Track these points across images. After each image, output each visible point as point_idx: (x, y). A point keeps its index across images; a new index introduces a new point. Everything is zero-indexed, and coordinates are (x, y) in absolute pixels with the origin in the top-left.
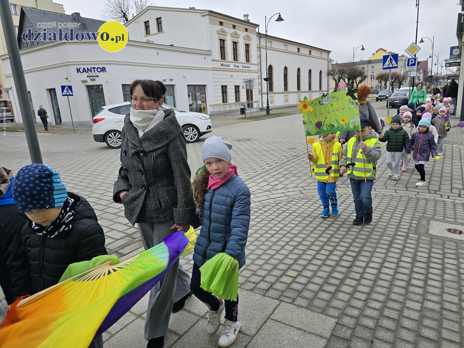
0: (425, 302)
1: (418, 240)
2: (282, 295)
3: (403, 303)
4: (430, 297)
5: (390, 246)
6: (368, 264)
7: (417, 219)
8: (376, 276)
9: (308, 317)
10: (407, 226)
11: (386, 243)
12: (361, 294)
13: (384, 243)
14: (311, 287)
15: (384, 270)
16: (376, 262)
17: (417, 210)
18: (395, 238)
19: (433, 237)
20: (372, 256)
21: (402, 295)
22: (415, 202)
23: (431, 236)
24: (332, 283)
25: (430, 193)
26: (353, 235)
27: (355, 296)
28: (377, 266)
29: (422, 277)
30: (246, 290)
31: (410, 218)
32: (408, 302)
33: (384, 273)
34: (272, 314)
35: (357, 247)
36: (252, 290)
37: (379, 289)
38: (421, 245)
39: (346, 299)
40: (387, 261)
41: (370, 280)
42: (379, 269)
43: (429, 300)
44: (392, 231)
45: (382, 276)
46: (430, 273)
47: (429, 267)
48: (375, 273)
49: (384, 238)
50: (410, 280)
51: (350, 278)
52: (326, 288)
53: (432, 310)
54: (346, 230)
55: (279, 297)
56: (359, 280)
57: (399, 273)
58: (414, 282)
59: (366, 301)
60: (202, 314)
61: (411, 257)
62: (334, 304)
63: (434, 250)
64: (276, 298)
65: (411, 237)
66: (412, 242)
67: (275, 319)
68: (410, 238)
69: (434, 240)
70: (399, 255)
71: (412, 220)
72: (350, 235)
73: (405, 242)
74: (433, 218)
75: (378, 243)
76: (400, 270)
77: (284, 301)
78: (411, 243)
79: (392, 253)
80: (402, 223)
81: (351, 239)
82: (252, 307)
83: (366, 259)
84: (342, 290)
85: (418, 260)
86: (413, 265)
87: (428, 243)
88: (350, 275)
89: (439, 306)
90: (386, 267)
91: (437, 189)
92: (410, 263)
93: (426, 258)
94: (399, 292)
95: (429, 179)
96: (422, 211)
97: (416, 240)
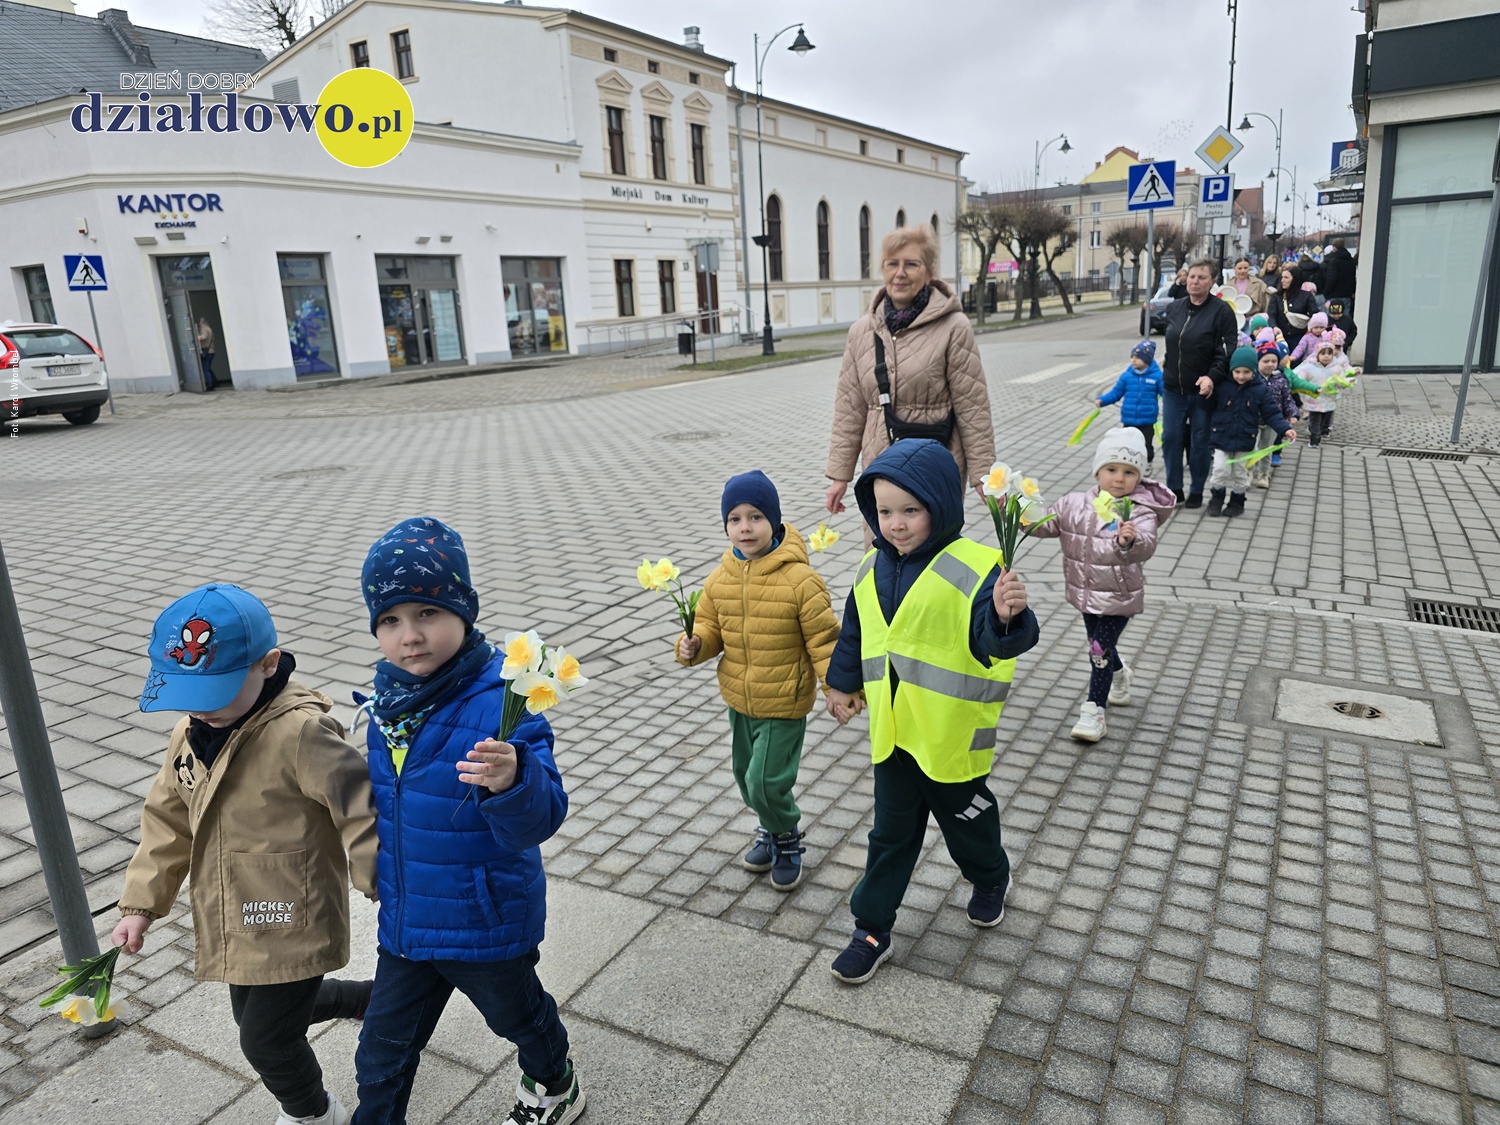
0: (1274, 930)
1: (1246, 739)
2: (820, 928)
3: (1205, 939)
4: (1287, 914)
5: (1161, 760)
6: (1093, 819)
7: (1242, 676)
8: (1119, 856)
9: (908, 994)
10: (1212, 696)
11: (1149, 753)
12: (1076, 914)
13: (1142, 752)
14: (917, 897)
15: (1144, 837)
16: (1119, 813)
17: (1241, 648)
18: (1176, 734)
19: (1291, 729)
20: (1106, 794)
21: (1201, 911)
22: (1234, 623)
23: (1285, 726)
25: (1277, 593)
26: (1045, 731)
27: (1056, 920)
28: (1122, 823)
29: (1262, 854)
30: (705, 915)
31: (1219, 673)
32: (1220, 932)
33: (1145, 847)
34: (790, 988)
35: (1060, 767)
36: (723, 915)
37: (1128, 897)
38: (1255, 755)
39: (1025, 933)
40: (1153, 808)
41: (1102, 868)
42: (1130, 835)
43: (1286, 925)
44: (1166, 715)
45: (1139, 855)
46: (1286, 841)
47: (1281, 821)
48: (1118, 847)
49: (1143, 736)
50: (1224, 864)
51: (1040, 865)
53: (1296, 955)
54: (1027, 714)
55: (813, 936)
56: (1068, 870)
57: (1189, 843)
58: (1238, 870)
59: (1091, 935)
61: (1227, 792)
62: (990, 949)
63: (1295, 770)
64: (806, 938)
65: (1225, 731)
66: (1229, 745)
67: (800, 1005)
68: (1220, 734)
69: (1296, 739)
70: (1190, 788)
71: (1227, 678)
72: (1036, 729)
73: (1207, 746)
74: (1289, 672)
75: (1123, 754)
76: (1195, 834)
77: (828, 947)
78: (1225, 751)
79: (1168, 783)
80: (1197, 689)
81: (1039, 742)
82: (726, 969)
83: (1087, 805)
84: (1014, 903)
85: (1248, 802)
86: (1233, 818)
87: (1276, 749)
88: (1038, 855)
89: (1317, 941)
90: (1151, 828)
91: (1301, 582)
92: (1224, 811)
93: (1271, 793)
94: (1192, 903)
95: (1276, 553)
96: (1258, 650)
97: (1239, 740)
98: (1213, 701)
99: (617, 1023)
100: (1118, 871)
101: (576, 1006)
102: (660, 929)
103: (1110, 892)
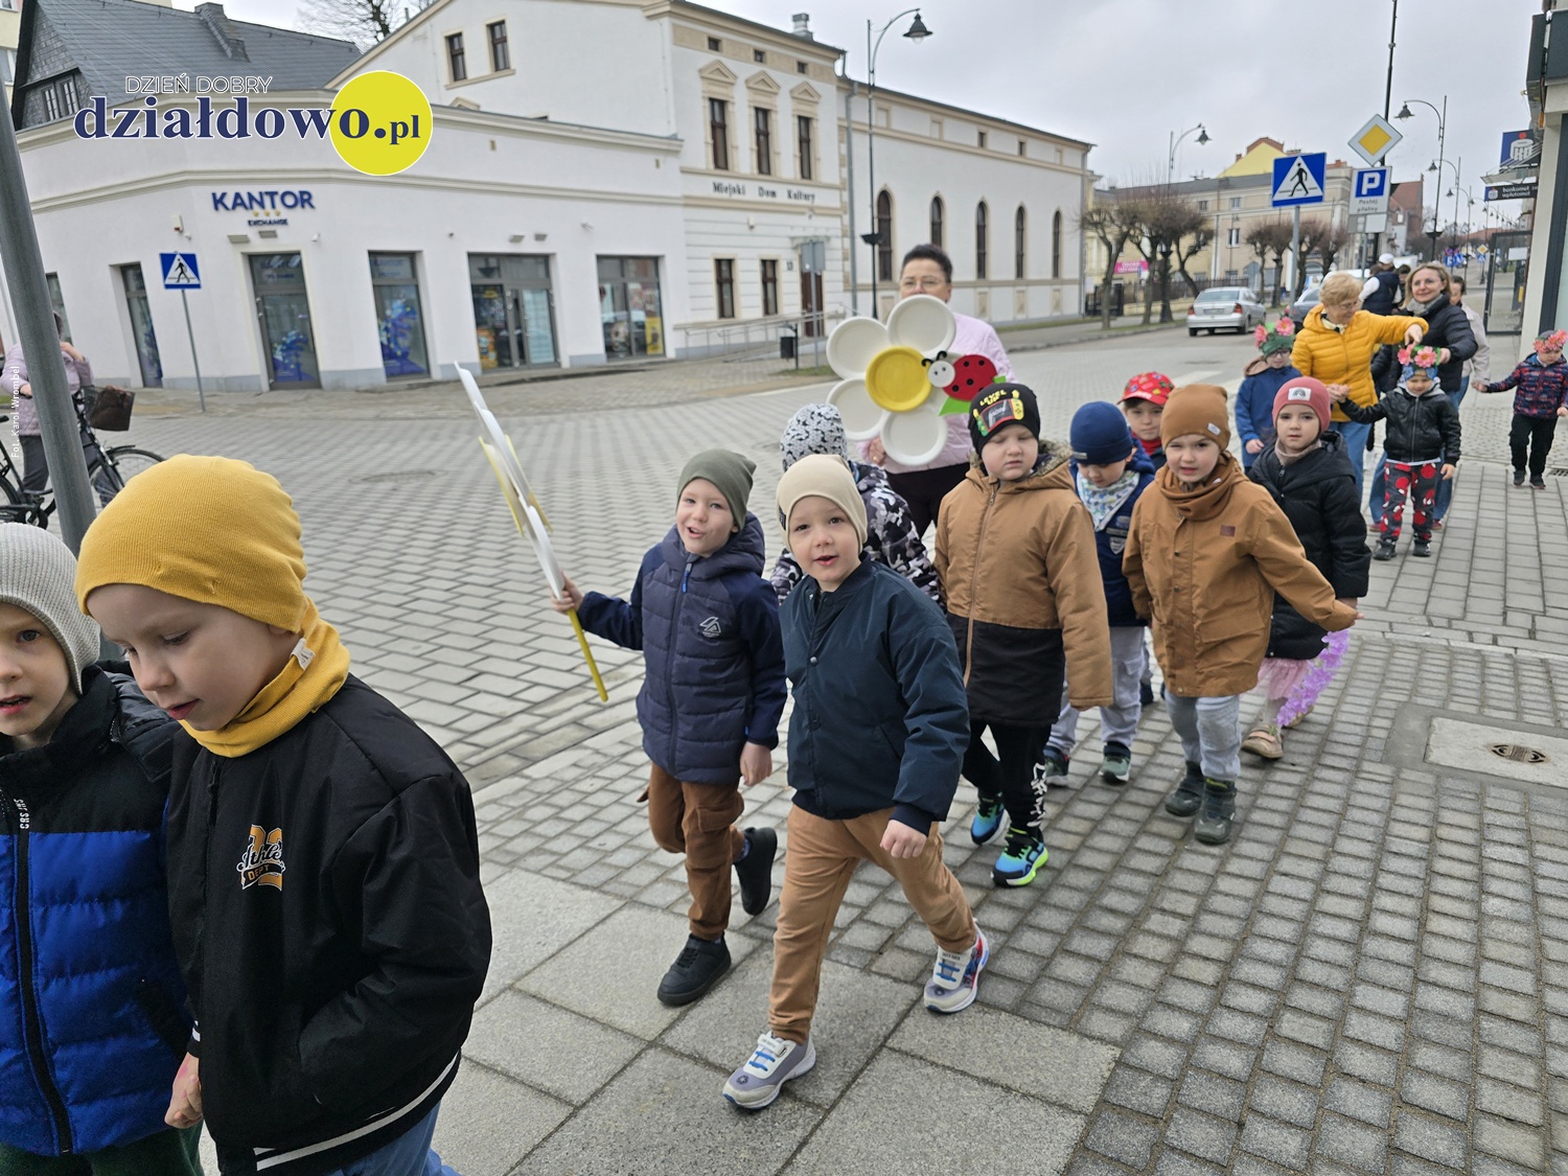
0: (1422, 989)
1: (1393, 782)
3: (1345, 996)
4: (1435, 972)
5: (1299, 802)
6: (1222, 864)
7: (1389, 714)
8: (1251, 903)
9: (1019, 1042)
10: (1356, 735)
11: (1285, 794)
12: (1202, 964)
13: (1277, 792)
14: (1029, 940)
15: (1278, 884)
16: (1251, 858)
17: (1389, 683)
18: (1316, 775)
19: (1443, 772)
21: (1341, 966)
22: (1381, 655)
23: (1437, 769)
24: (1101, 928)
25: (1431, 624)
27: (1180, 970)
28: (1254, 869)
29: (1409, 906)
32: (1360, 989)
33: (1280, 895)
34: (894, 1031)
37: (1260, 948)
38: (1403, 799)
39: (1147, 982)
40: (1289, 854)
41: (1231, 917)
42: (1263, 882)
43: (1435, 984)
44: (1304, 754)
45: (1272, 904)
46: (1436, 893)
47: (1431, 872)
48: (1249, 895)
49: (1278, 776)
50: (1368, 916)
51: (1163, 911)
52: (1082, 943)
53: (1446, 1017)
54: (1149, 749)
55: (918, 978)
56: (1194, 917)
57: (1328, 892)
58: (1381, 922)
59: (1219, 987)
60: (651, 1035)
61: (1370, 838)
62: (1108, 998)
63: (1447, 816)
64: (910, 979)
65: (1370, 773)
66: (1373, 788)
67: (903, 1048)
68: (1364, 775)
69: (1449, 783)
70: (1331, 833)
72: (1161, 765)
73: (1350, 789)
74: (1443, 711)
75: (1256, 794)
76: (1333, 883)
78: (1369, 794)
79: (1306, 827)
80: (1340, 727)
81: (1164, 779)
84: (1135, 951)
85: (1394, 850)
86: (1377, 867)
87: (1427, 793)
88: (1162, 900)
89: (1469, 1003)
90: (1285, 875)
91: (1458, 613)
92: (1368, 859)
93: (1420, 842)
94: (1330, 957)
95: (1429, 580)
96: (1407, 686)
97: (1386, 783)
98: (1356, 740)
99: (711, 1059)
100: (1248, 921)
101: (669, 1041)
102: (757, 964)
103: (1239, 944)
